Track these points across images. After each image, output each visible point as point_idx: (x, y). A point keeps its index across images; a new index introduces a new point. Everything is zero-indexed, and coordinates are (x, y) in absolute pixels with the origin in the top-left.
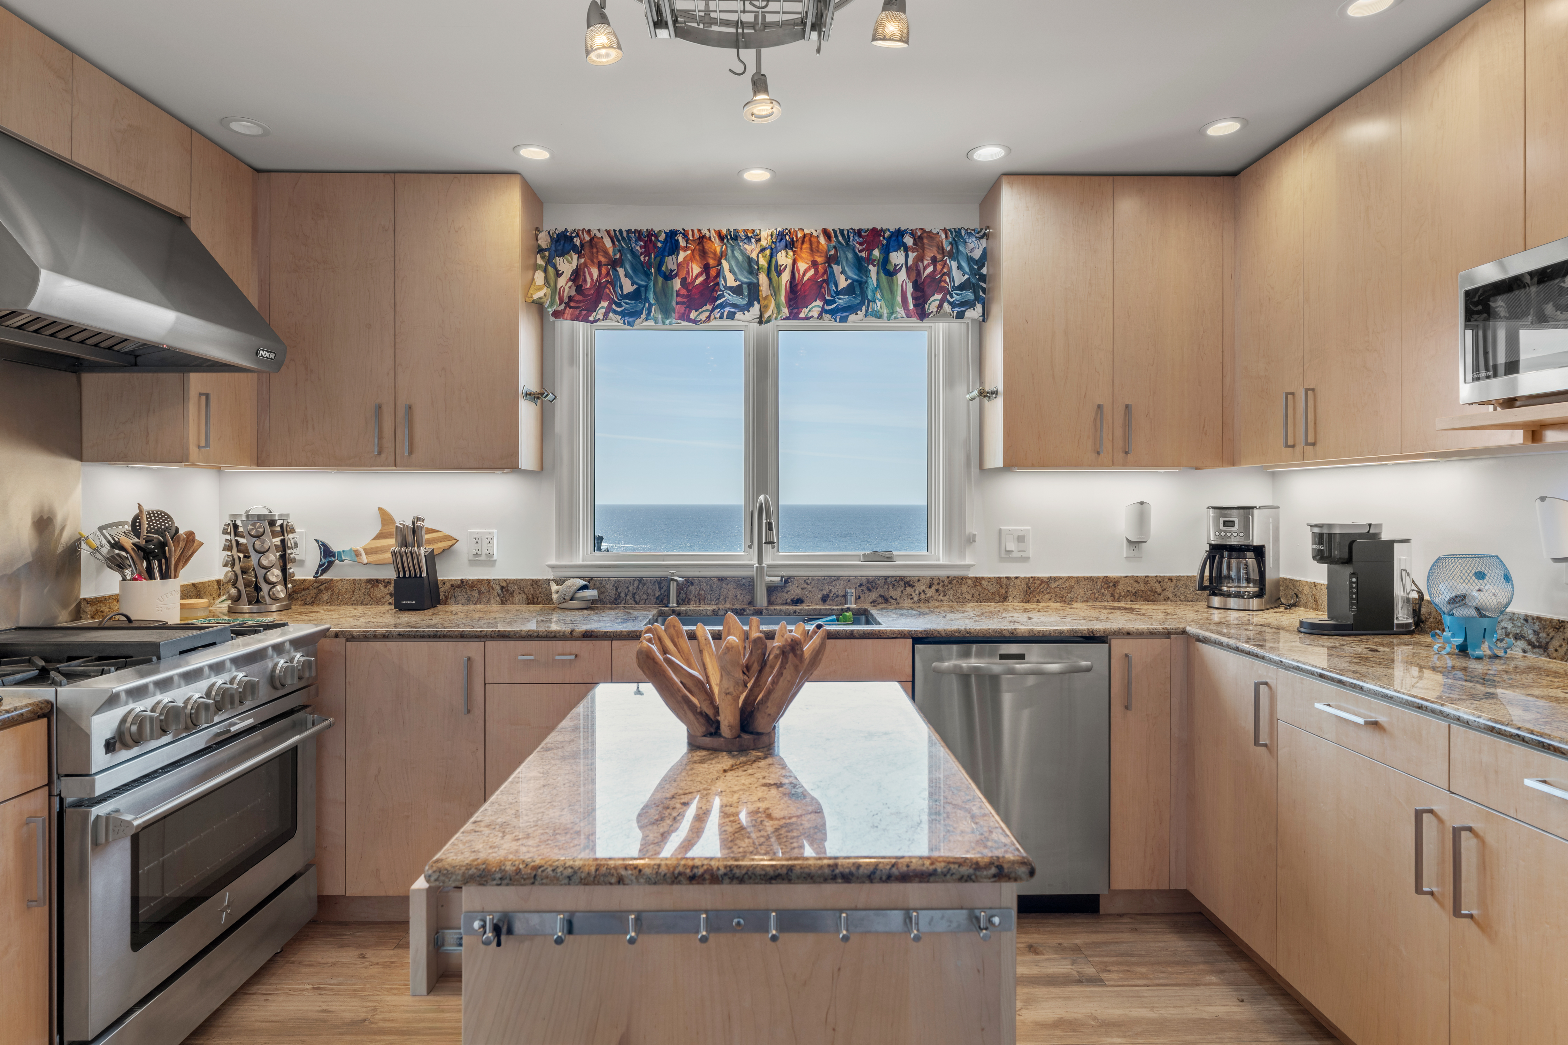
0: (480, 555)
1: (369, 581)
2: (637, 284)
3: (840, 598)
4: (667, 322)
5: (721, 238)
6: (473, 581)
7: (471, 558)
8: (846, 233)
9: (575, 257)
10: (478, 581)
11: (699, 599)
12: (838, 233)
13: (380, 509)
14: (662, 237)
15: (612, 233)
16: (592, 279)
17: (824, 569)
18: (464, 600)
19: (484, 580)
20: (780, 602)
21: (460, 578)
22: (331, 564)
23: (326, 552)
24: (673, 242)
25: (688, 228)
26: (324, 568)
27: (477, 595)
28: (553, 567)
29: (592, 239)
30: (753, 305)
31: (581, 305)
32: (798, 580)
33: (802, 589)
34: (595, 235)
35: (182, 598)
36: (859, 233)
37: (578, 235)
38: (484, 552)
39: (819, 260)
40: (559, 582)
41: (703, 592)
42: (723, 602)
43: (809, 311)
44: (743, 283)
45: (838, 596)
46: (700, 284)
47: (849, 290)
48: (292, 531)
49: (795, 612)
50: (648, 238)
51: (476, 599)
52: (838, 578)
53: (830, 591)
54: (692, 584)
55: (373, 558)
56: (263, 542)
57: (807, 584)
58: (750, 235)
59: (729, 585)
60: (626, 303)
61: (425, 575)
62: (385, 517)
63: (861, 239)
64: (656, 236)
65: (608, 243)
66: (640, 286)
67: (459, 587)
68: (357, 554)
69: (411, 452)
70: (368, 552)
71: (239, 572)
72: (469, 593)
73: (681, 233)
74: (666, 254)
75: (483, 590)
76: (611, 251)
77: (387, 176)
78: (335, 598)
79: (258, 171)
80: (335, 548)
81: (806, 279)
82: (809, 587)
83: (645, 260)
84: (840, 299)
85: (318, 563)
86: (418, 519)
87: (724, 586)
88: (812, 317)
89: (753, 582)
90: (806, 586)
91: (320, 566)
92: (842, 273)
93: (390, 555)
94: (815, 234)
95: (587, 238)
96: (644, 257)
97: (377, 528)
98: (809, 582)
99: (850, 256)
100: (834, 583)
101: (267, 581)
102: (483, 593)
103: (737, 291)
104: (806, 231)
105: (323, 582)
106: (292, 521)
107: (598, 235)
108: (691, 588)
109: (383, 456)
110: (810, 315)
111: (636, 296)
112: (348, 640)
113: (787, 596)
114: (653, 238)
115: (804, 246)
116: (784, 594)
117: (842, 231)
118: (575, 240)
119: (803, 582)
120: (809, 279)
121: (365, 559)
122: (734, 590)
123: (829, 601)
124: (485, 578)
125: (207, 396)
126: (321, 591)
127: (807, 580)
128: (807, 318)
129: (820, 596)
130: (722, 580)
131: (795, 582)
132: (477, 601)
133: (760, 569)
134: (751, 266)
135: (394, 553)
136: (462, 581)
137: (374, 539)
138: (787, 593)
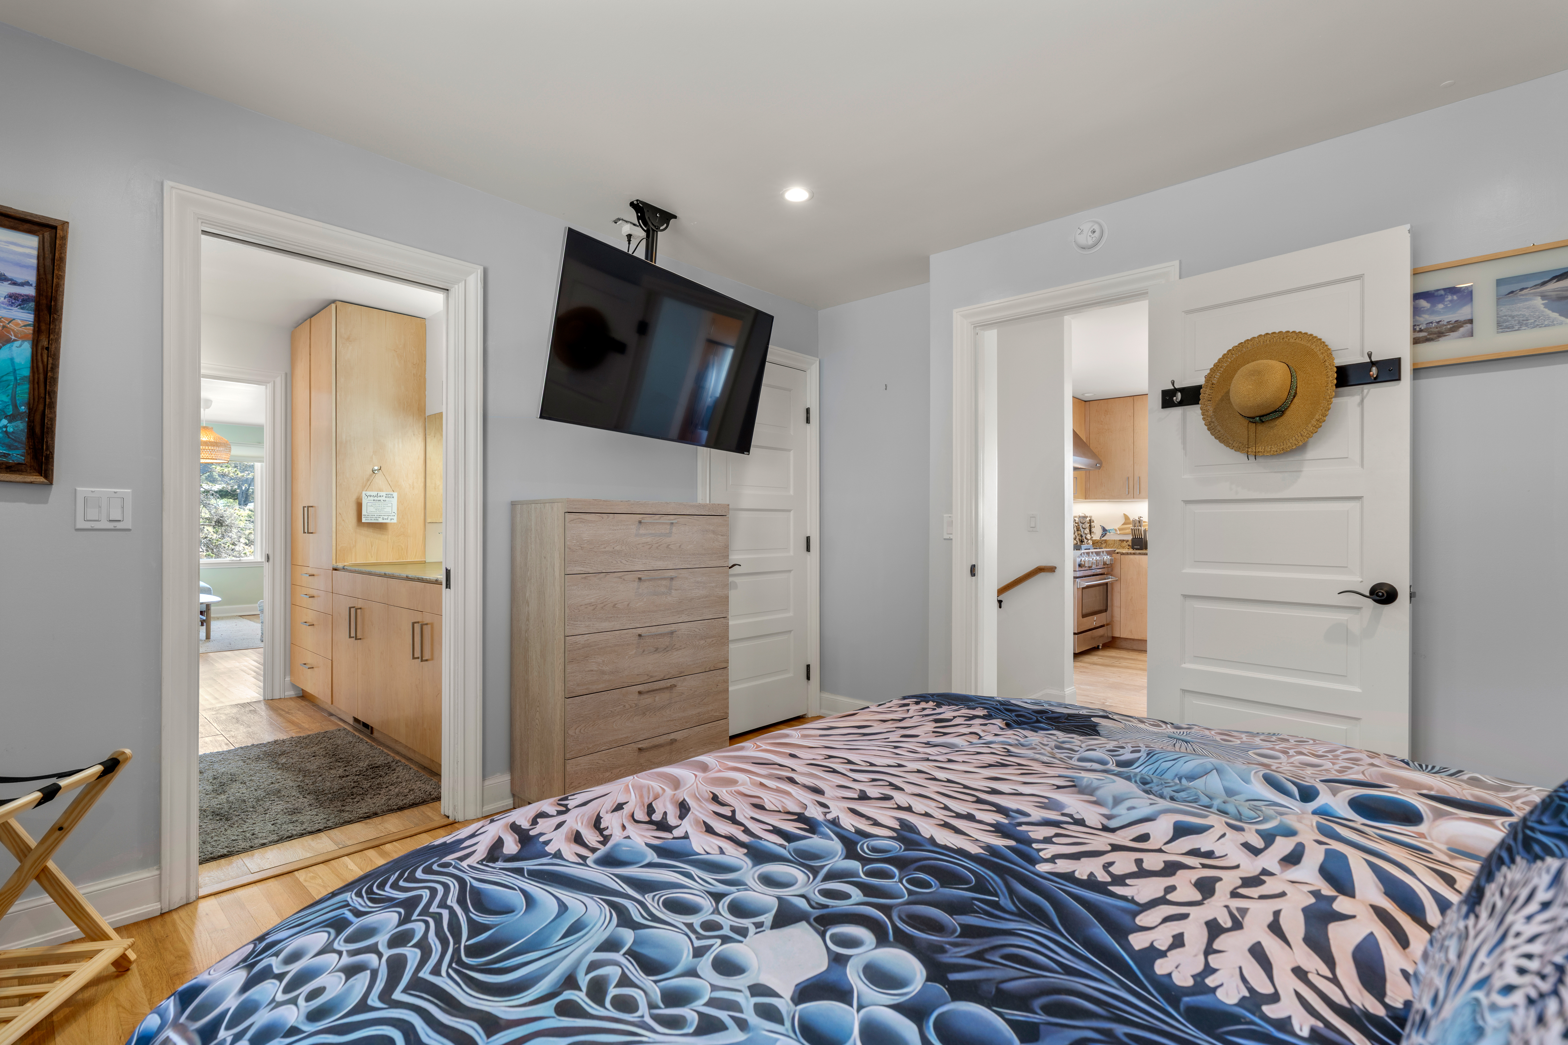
1: (1120, 540)
13: (1124, 514)
22: (1106, 534)
23: (1104, 530)
26: (1103, 535)
48: (1093, 522)
55: (1122, 532)
56: (1085, 525)
61: (1143, 537)
62: (1126, 517)
68: (1116, 530)
69: (1140, 493)
70: (1120, 530)
71: (1077, 535)
77: (1131, 397)
78: (1107, 546)
79: (1085, 401)
80: (1107, 529)
85: (1101, 533)
86: (1140, 517)
91: (1102, 535)
93: (1130, 530)
97: (1123, 521)
101: (1086, 538)
105: (1103, 540)
106: (1093, 518)
109: (1129, 494)
112: (1121, 555)
121: (1119, 532)
125: (1076, 478)
126: (1102, 544)
135: (1132, 529)
137: (1122, 525)
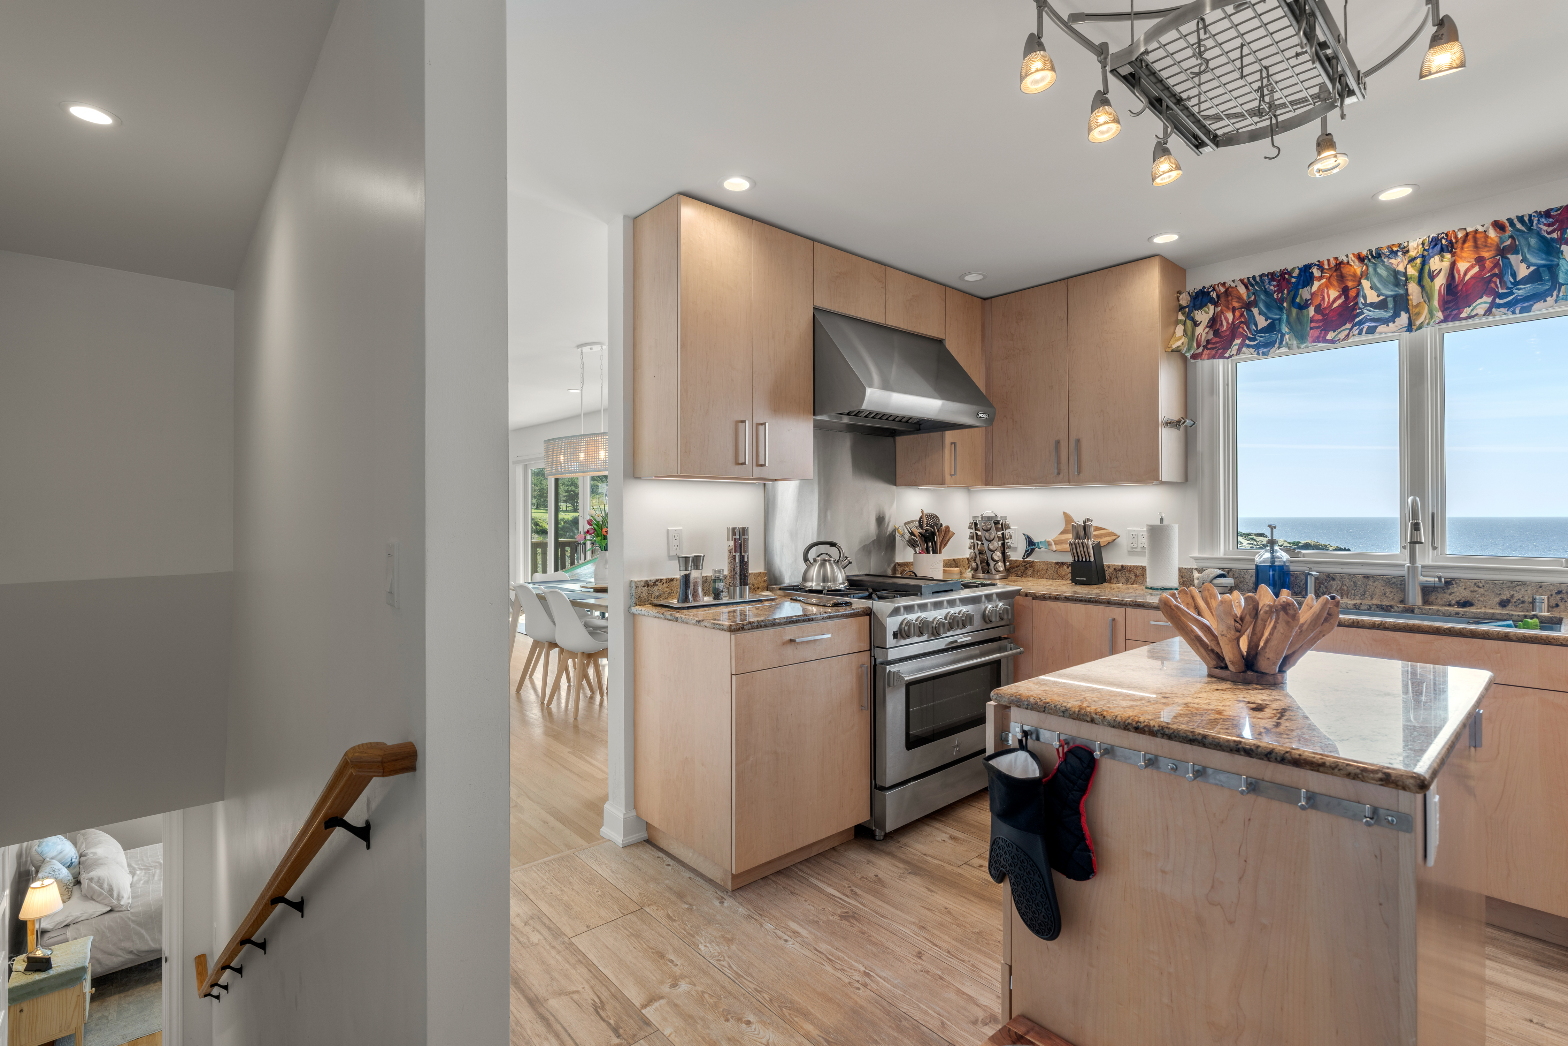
0: (1136, 547)
1: (1057, 563)
2: (1270, 318)
3: (1526, 605)
4: (1303, 346)
5: (1361, 259)
6: (1131, 567)
7: (1130, 549)
8: (1526, 219)
9: (1212, 307)
10: (1135, 567)
11: (1342, 593)
12: (1516, 221)
13: (1064, 513)
14: (1296, 273)
15: (1246, 281)
16: (1228, 323)
17: (1502, 573)
18: (1124, 581)
19: (1139, 566)
20: (1441, 602)
21: (1121, 564)
22: (1033, 550)
23: (1030, 542)
24: (1308, 275)
25: (1323, 258)
26: (1029, 553)
27: (1133, 577)
28: (1196, 559)
29: (1227, 290)
30: (1398, 315)
31: (1217, 345)
32: (1465, 583)
33: (1471, 591)
34: (1230, 286)
35: (944, 567)
36: (1547, 214)
37: (1214, 289)
38: (1140, 545)
39: (1486, 254)
40: (1200, 571)
41: (1345, 588)
42: (1369, 598)
43: (1473, 310)
44: (1387, 297)
45: (1523, 602)
46: (1339, 306)
47: (1534, 277)
48: (1008, 527)
49: (1457, 614)
50: (1281, 278)
51: (1133, 581)
52: (1524, 584)
53: (1512, 596)
54: (1333, 579)
55: (1059, 547)
56: (990, 534)
57: (1479, 587)
58: (1395, 249)
59: (1376, 583)
60: (1261, 337)
61: (1092, 560)
62: (1067, 518)
63: (1551, 220)
64: (1290, 273)
65: (1242, 290)
66: (1274, 320)
67: (1120, 570)
68: (1049, 544)
69: (1079, 473)
70: (1057, 543)
71: (977, 552)
72: (1127, 575)
73: (1316, 265)
74: (1300, 287)
75: (1138, 574)
76: (1245, 296)
77: (1062, 281)
78: (1035, 573)
79: (982, 298)
80: (1036, 540)
81: (1467, 278)
82: (1481, 591)
83: (1278, 296)
84: (1519, 289)
85: (1025, 549)
86: (1088, 520)
87: (1370, 583)
88: (1477, 315)
89: (1405, 581)
90: (1477, 589)
91: (1026, 551)
92: (1522, 261)
93: (1068, 546)
94: (1481, 229)
95: (1223, 290)
96: (1277, 295)
97: (1062, 527)
98: (1481, 585)
99: (1533, 241)
100: (1518, 588)
101: (993, 560)
102: (1138, 576)
103: (1381, 305)
104: (1469, 230)
105: (1028, 562)
106: (1008, 521)
107: (1233, 285)
108: (1332, 582)
109: (1061, 475)
110: (1473, 313)
111: (1272, 328)
112: (1033, 599)
113: (1451, 598)
114: (1287, 276)
115: (1466, 245)
116: (1447, 596)
117: (1521, 219)
118: (1212, 293)
119: (1472, 585)
120: (1472, 278)
121: (1054, 548)
122: (1383, 588)
123: (1509, 607)
124: (1140, 565)
125: (955, 444)
126: (1027, 568)
127: (1477, 584)
128: (1470, 317)
129: (1497, 600)
130: (1368, 577)
131: (1461, 584)
132: (1134, 582)
133: (1413, 568)
134: (1398, 279)
135: (1070, 544)
136: (1122, 566)
137: (1061, 534)
138: (1450, 594)
